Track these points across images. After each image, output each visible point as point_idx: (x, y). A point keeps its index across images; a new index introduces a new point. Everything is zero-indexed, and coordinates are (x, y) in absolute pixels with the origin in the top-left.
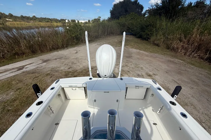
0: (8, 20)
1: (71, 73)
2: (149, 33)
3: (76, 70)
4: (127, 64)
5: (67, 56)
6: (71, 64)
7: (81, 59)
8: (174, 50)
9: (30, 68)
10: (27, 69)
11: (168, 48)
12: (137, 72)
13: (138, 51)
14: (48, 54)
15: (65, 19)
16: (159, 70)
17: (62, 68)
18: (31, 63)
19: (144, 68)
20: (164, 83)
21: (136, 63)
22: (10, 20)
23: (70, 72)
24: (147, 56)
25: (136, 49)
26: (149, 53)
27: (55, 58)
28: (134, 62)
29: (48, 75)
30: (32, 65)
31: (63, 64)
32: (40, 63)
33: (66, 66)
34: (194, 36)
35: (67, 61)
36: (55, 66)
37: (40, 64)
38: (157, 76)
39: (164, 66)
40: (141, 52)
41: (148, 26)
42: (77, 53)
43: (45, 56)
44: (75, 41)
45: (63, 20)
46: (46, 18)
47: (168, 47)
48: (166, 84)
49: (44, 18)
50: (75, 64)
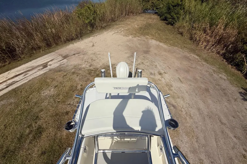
1: (93, 72)
3: (97, 68)
4: (143, 61)
5: (85, 51)
6: (90, 61)
7: (99, 54)
9: (54, 65)
10: (52, 67)
11: (191, 39)
12: (151, 70)
13: (158, 43)
14: (64, 47)
16: (171, 68)
17: (84, 66)
19: (158, 66)
20: (170, 81)
21: (152, 61)
23: (92, 70)
24: (165, 50)
25: (156, 40)
26: (169, 46)
27: (73, 53)
28: (150, 59)
29: (73, 73)
30: (53, 62)
31: (83, 60)
33: (86, 63)
34: (218, 27)
35: (86, 57)
36: (77, 63)
37: (61, 60)
38: (166, 75)
39: (177, 64)
40: (161, 44)
41: (175, 6)
42: (93, 46)
43: (62, 50)
44: (89, 28)
47: (192, 37)
48: (172, 82)
50: (94, 60)
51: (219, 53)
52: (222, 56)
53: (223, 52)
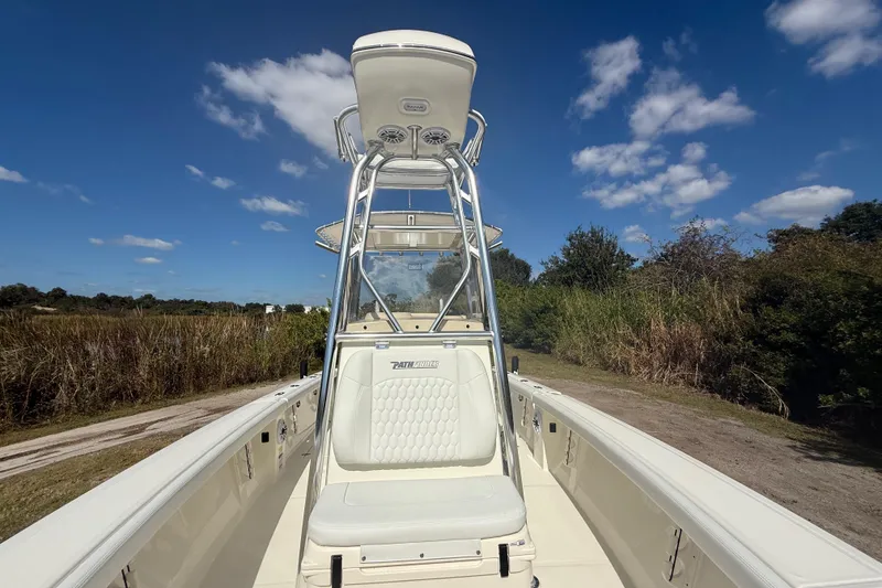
0: (40, 308)
2: (547, 330)
8: (622, 369)
11: (605, 365)
15: (265, 305)
18: (170, 418)
22: (46, 309)
30: (171, 421)
32: (200, 415)
37: (202, 417)
45: (257, 306)
46: (191, 301)
49: (184, 302)
51: (692, 384)
52: (702, 387)
53: (697, 376)
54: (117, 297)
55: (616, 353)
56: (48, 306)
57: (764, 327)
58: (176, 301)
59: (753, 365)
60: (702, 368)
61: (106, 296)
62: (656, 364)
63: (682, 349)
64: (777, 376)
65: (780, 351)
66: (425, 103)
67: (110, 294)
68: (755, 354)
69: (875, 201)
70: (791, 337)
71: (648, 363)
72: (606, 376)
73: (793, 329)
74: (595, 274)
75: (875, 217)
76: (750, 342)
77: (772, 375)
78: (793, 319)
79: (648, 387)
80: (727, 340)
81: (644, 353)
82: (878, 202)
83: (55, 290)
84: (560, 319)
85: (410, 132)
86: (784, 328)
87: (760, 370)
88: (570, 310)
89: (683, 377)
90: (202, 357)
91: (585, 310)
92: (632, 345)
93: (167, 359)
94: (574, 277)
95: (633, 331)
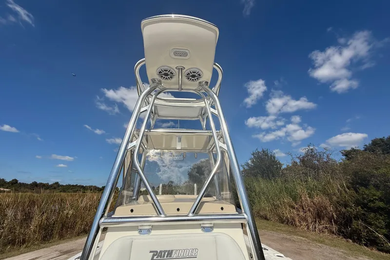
0: (2, 189)
8: (291, 223)
18: (36, 258)
32: (55, 255)
43: (66, 244)
46: (76, 185)
47: (282, 219)
49: (73, 186)
51: (333, 233)
52: (339, 234)
53: (335, 228)
54: (42, 183)
55: (287, 213)
56: (7, 188)
57: (364, 199)
58: (69, 185)
59: (365, 221)
60: (336, 222)
61: (36, 183)
62: (310, 220)
63: (322, 211)
64: (381, 228)
65: (378, 212)
66: (187, 51)
67: (38, 182)
68: (364, 214)
69: (384, 137)
70: (381, 204)
71: (305, 219)
72: (284, 227)
73: (381, 200)
74: (268, 171)
75: (386, 144)
76: (359, 207)
77: (378, 227)
78: (378, 194)
79: (308, 234)
80: (346, 206)
81: (301, 213)
82: (385, 138)
83: (13, 180)
84: (254, 194)
85: (177, 71)
86: (375, 199)
87: (370, 224)
88: (258, 190)
89: (326, 228)
90: (67, 217)
91: (265, 189)
92: (294, 208)
93: (47, 219)
94: (257, 172)
95: (293, 200)
